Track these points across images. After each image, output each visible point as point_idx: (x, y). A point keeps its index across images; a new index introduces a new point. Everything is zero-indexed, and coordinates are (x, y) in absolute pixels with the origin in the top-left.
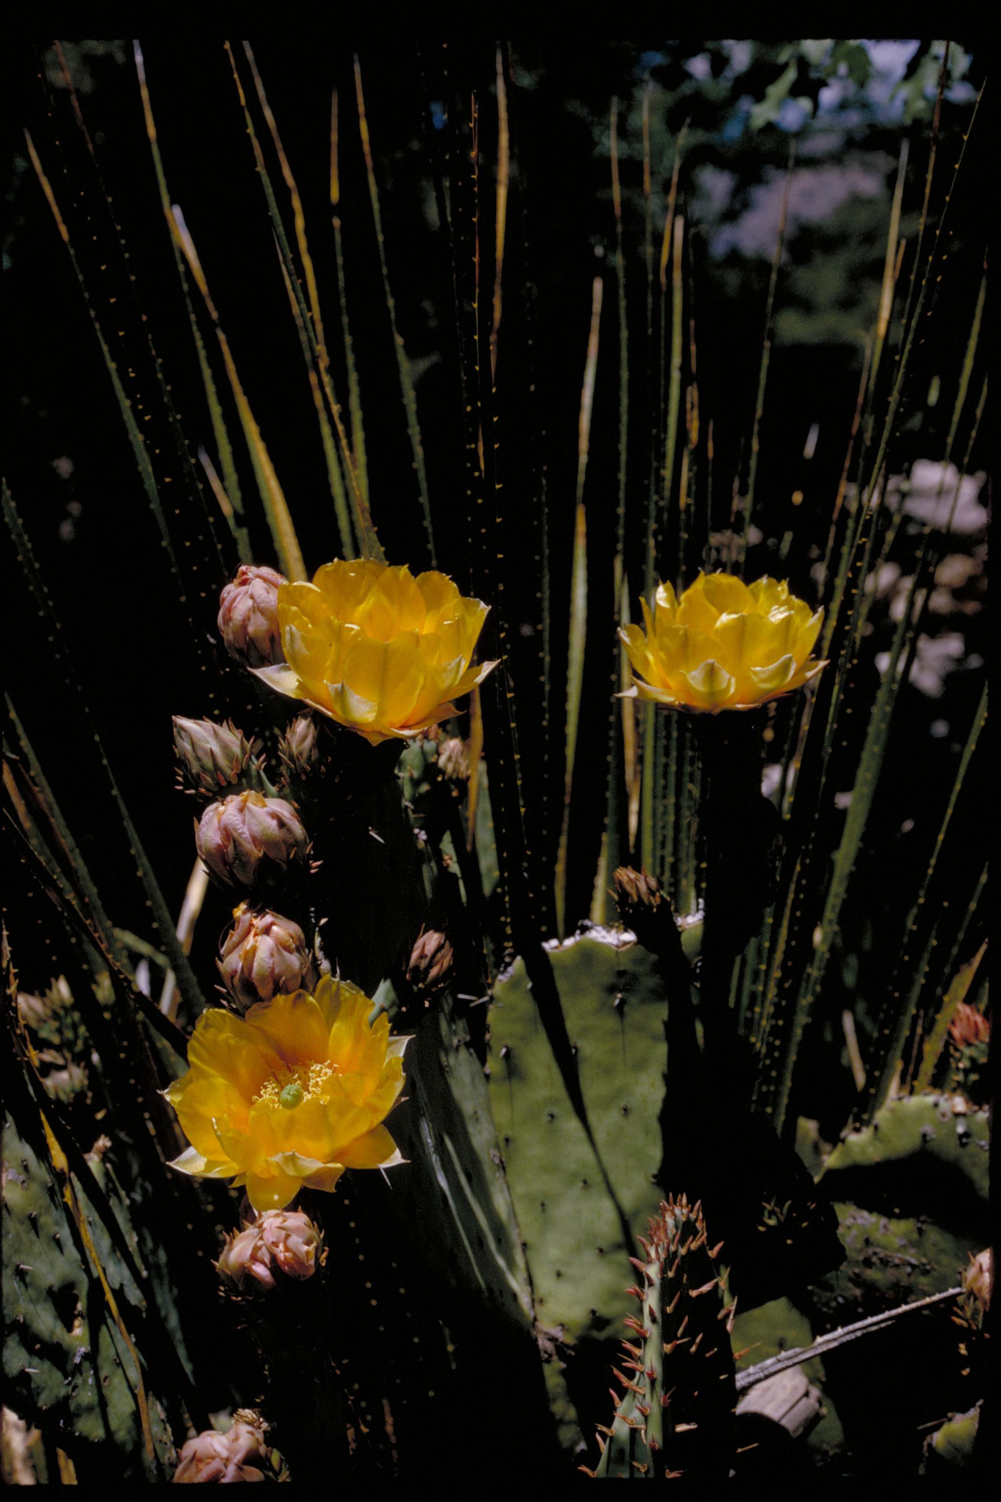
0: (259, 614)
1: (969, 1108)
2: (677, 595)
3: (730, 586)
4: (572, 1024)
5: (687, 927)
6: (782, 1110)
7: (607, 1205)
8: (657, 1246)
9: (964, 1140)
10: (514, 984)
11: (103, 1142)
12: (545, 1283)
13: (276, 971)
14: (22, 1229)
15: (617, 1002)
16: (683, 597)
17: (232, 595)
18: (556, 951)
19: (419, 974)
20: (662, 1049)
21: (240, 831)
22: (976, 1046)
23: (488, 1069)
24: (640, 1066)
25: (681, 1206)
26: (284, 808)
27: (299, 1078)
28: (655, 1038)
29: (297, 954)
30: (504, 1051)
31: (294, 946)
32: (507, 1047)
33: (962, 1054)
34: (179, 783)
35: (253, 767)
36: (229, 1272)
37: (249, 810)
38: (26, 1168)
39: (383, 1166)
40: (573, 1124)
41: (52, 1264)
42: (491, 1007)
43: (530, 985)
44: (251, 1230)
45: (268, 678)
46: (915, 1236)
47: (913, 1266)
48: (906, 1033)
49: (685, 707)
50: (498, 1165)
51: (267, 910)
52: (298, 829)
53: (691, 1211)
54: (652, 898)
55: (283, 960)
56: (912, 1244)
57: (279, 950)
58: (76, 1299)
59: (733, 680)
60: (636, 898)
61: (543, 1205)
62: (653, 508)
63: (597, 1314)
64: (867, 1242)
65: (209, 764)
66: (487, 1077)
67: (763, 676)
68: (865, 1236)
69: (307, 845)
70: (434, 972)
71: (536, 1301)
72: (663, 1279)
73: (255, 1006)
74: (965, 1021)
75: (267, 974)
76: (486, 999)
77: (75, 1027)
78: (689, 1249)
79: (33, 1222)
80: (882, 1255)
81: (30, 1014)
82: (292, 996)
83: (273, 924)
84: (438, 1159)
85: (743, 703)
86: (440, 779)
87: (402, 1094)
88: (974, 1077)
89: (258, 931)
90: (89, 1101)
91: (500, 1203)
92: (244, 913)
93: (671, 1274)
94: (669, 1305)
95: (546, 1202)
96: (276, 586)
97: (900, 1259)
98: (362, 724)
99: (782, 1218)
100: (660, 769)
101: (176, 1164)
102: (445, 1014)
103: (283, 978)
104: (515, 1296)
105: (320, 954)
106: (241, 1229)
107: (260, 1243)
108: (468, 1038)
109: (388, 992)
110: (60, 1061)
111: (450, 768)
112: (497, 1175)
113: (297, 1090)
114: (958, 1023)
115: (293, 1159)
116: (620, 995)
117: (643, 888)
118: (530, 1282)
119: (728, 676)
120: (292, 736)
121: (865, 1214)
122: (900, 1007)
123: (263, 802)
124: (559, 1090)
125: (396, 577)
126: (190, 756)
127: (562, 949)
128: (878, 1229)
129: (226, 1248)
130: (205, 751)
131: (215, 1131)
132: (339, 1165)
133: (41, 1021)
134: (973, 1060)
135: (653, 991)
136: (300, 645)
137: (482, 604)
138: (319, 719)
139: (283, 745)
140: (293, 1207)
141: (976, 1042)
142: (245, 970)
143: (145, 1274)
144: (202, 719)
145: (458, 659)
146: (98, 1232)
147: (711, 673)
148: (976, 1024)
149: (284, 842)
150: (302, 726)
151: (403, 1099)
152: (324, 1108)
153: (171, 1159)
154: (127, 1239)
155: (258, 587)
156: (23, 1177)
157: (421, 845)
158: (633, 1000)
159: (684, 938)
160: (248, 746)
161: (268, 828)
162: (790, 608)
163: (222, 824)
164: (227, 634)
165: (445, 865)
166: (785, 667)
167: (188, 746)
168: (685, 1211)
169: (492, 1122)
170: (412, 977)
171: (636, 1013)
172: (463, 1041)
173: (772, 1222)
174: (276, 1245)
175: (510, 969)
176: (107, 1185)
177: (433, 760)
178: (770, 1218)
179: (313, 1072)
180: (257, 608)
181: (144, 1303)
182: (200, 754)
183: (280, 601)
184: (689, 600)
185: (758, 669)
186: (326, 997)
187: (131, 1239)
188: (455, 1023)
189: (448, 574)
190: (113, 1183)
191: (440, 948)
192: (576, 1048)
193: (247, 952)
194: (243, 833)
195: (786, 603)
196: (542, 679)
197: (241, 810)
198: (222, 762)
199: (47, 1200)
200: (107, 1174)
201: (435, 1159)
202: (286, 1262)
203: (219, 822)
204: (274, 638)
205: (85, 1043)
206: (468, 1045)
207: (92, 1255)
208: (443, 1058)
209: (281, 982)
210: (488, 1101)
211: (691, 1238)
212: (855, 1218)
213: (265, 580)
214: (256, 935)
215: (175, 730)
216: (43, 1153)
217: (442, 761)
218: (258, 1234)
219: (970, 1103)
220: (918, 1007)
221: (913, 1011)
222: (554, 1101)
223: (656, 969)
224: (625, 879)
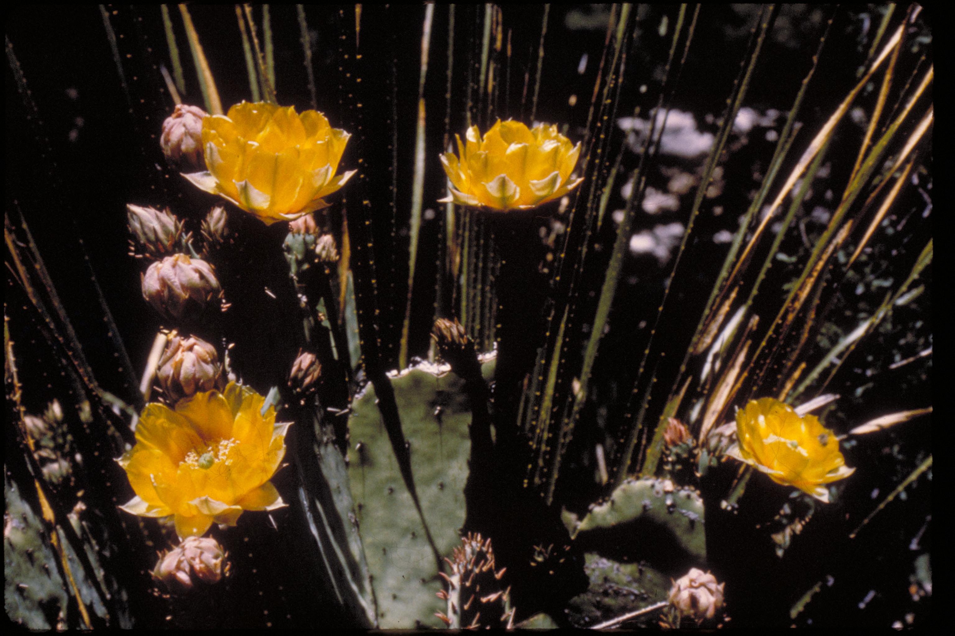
0: (189, 137)
1: (675, 489)
2: (482, 135)
3: (518, 130)
4: (406, 427)
5: (486, 361)
6: (551, 495)
7: (428, 550)
8: (459, 564)
9: (671, 509)
10: (366, 400)
11: (80, 506)
12: (385, 603)
13: (197, 376)
14: (22, 560)
15: (437, 412)
16: (485, 136)
17: (171, 124)
18: (395, 378)
19: (298, 381)
20: (468, 444)
21: (172, 280)
22: (680, 446)
23: (348, 459)
24: (452, 455)
25: (476, 541)
26: (204, 267)
27: (213, 450)
28: (463, 437)
29: (211, 365)
30: (358, 446)
31: (209, 359)
32: (360, 443)
33: (671, 451)
34: (131, 251)
35: (184, 241)
36: (160, 578)
37: (180, 267)
38: (25, 519)
39: (270, 508)
40: (406, 496)
41: (42, 585)
42: (350, 416)
43: (377, 401)
44: (177, 550)
45: (195, 181)
46: (637, 575)
47: (636, 595)
48: (635, 441)
49: (485, 208)
50: (353, 524)
51: (191, 335)
52: (213, 280)
53: (483, 545)
54: (461, 340)
55: (202, 370)
56: (636, 580)
57: (199, 362)
58: (59, 609)
59: (518, 190)
60: (450, 339)
61: (384, 550)
62: (469, 91)
63: (421, 624)
64: (606, 580)
65: (152, 237)
66: (347, 464)
67: (539, 187)
68: (604, 576)
69: (219, 292)
70: (308, 380)
71: (379, 615)
72: (463, 587)
73: (181, 401)
74: (673, 430)
75: (190, 377)
76: (346, 411)
77: (64, 435)
78: (481, 570)
79: (30, 557)
80: (615, 588)
81: (34, 429)
82: (208, 393)
83: (195, 344)
84: (311, 516)
85: (526, 205)
86: (316, 261)
87: (283, 461)
88: (678, 467)
89: (185, 349)
90: (72, 484)
91: (355, 549)
92: (175, 336)
93: (468, 584)
94: (466, 603)
95: (387, 549)
96: (200, 117)
97: (627, 590)
98: (260, 211)
99: (547, 556)
100: (472, 267)
101: (127, 507)
102: (318, 420)
103: (202, 381)
104: (363, 611)
105: (228, 369)
106: (170, 549)
107: (183, 558)
108: (334, 438)
109: (275, 395)
110: (53, 457)
111: (324, 254)
112: (353, 530)
113: (211, 457)
114: (669, 431)
115: (206, 501)
116: (439, 408)
117: (455, 332)
118: (375, 602)
119: (514, 186)
120: (211, 219)
121: (604, 561)
122: (631, 423)
123: (189, 261)
124: (397, 473)
125: (285, 113)
126: (140, 232)
127: (399, 376)
128: (612, 571)
129: (159, 561)
130: (149, 229)
131: (153, 483)
132: (239, 507)
133: (42, 434)
134: (678, 455)
135: (461, 404)
136: (216, 156)
137: (345, 133)
138: (229, 207)
139: (204, 225)
140: (206, 535)
141: (680, 443)
142: (176, 376)
143: (108, 596)
144: (149, 208)
145: (326, 167)
146: (76, 566)
147: (503, 184)
148: (680, 432)
149: (204, 289)
150: (217, 212)
151: (285, 465)
152: (228, 469)
153: (123, 503)
154: (96, 572)
155: (189, 119)
156: (23, 525)
157: (303, 305)
158: (449, 411)
159: (483, 368)
160: (180, 225)
161: (192, 279)
162: (559, 141)
163: (160, 276)
164: (167, 151)
165: (319, 320)
166: (554, 181)
167: (137, 225)
168: (479, 545)
169: (350, 495)
170: (292, 384)
171: (450, 421)
172: (331, 439)
173: (540, 559)
174: (193, 559)
175: (364, 391)
176: (82, 535)
177: (312, 247)
178: (539, 556)
179: (222, 445)
180: (188, 133)
181: (108, 617)
182: (146, 230)
183: (203, 127)
184: (489, 138)
185: (535, 182)
186: (232, 397)
187: (99, 573)
188: (325, 426)
189: (321, 112)
190: (87, 535)
191: (312, 364)
192: (409, 444)
193: (177, 363)
194: (175, 282)
195: (556, 138)
196: (391, 204)
197: (174, 266)
198: (162, 236)
199: (39, 542)
200: (82, 528)
201: (309, 515)
202: (201, 571)
203: (158, 274)
204: (199, 153)
205: (71, 447)
206: (334, 443)
207: (70, 579)
208: (316, 450)
209: (200, 384)
210: (348, 481)
211: (483, 562)
212: (597, 563)
213: (194, 114)
214: (183, 351)
215: (129, 214)
216: (37, 509)
217: (318, 249)
218: (181, 552)
219: (675, 486)
220: (643, 424)
221: (640, 426)
222: (393, 480)
223: (464, 389)
224: (443, 326)
